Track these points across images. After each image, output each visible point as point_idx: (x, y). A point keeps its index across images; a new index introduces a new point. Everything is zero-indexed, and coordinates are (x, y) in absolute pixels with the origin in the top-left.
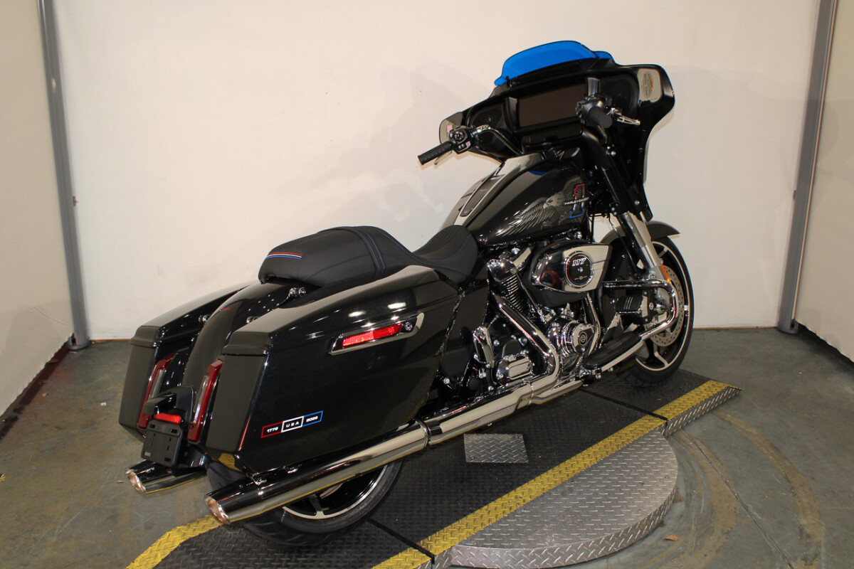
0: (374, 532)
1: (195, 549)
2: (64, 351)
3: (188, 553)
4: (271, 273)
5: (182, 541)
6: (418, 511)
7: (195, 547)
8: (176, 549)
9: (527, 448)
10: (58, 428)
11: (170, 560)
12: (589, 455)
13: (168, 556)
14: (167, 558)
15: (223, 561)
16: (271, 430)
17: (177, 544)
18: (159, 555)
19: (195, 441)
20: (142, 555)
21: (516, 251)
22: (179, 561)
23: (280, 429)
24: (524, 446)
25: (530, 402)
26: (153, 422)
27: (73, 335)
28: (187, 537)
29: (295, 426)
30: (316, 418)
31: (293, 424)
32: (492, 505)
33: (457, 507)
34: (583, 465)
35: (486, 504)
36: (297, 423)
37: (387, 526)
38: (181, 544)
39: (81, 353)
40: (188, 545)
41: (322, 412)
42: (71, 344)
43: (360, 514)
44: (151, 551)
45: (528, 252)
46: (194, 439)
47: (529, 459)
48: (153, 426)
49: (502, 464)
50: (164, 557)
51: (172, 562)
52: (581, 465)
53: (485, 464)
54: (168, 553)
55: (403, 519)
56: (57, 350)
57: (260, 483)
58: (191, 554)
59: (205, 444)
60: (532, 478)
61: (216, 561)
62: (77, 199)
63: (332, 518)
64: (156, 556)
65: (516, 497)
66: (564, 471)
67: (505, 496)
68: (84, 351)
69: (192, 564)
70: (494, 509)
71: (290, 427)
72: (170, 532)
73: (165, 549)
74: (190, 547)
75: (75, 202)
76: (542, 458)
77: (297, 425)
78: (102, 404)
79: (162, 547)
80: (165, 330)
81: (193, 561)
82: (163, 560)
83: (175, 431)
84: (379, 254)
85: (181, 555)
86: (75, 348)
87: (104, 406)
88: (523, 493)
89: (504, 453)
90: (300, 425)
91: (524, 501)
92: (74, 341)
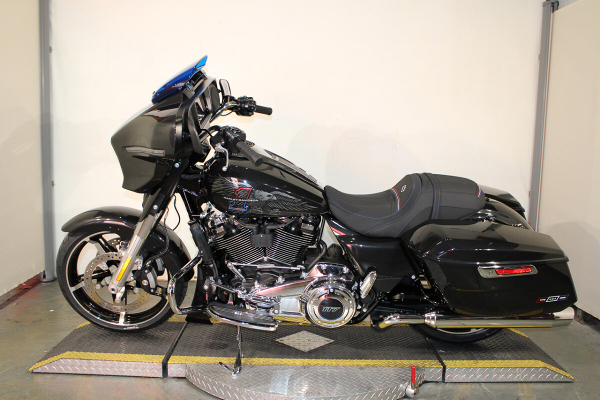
27: (44, 271)
39: (48, 284)
42: (42, 277)
56: (30, 278)
62: (55, 183)
68: (50, 283)
75: (53, 184)
78: (51, 311)
86: (45, 280)
87: (52, 312)
92: (44, 277)
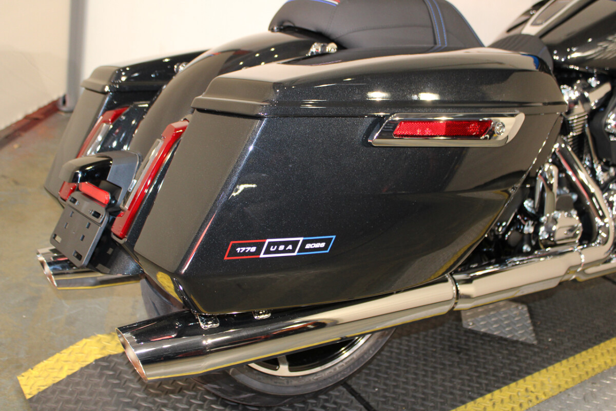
0: (346, 402)
1: (111, 373)
2: (52, 109)
3: (101, 375)
4: (289, 21)
5: (99, 356)
6: (404, 383)
7: (112, 370)
8: (88, 367)
9: (534, 324)
10: (16, 183)
11: (77, 379)
12: (608, 351)
13: (76, 373)
14: (74, 375)
15: (144, 400)
16: (243, 249)
17: (91, 360)
18: (66, 368)
19: (121, 239)
20: (46, 362)
21: (593, 81)
22: (86, 385)
23: (258, 252)
24: (529, 321)
25: (574, 277)
26: (76, 195)
27: (65, 95)
28: (106, 353)
29: (284, 251)
30: (323, 245)
31: (282, 248)
32: (497, 394)
33: (453, 387)
34: (603, 364)
35: (489, 391)
36: (290, 247)
37: (363, 395)
38: (96, 361)
40: (105, 364)
41: (334, 237)
42: (61, 103)
43: (335, 378)
44: (58, 361)
45: (607, 88)
46: (118, 233)
47: (537, 339)
48: (74, 201)
49: (506, 340)
50: (70, 373)
51: (78, 384)
52: (601, 361)
53: (485, 334)
54: (77, 368)
55: (385, 391)
56: (42, 105)
57: (209, 326)
58: (104, 378)
59: (133, 246)
60: (544, 367)
61: (132, 398)
63: (298, 377)
64: (62, 368)
65: (527, 390)
66: (581, 366)
67: (513, 385)
69: (101, 394)
70: (500, 400)
71: (277, 251)
72: (88, 340)
73: (76, 361)
74: (107, 368)
76: (552, 342)
77: (289, 251)
79: (73, 358)
80: (127, 74)
81: (103, 390)
82: (69, 377)
83: (97, 215)
84: (444, 31)
85: (91, 376)
88: (534, 386)
89: (508, 325)
90: (293, 251)
91: (537, 398)
92: (64, 102)
